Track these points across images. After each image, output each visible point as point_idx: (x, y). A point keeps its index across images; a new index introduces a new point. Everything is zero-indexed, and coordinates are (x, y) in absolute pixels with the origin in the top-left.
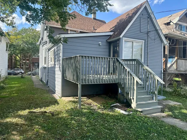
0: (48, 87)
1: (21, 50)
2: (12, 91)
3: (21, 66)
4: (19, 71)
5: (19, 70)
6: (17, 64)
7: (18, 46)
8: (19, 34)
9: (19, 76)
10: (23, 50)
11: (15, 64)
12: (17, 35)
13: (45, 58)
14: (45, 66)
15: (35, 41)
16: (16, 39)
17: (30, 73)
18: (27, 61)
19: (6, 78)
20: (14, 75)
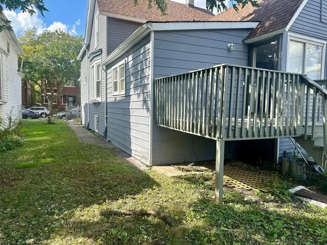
0: (109, 141)
1: (44, 73)
2: (40, 151)
3: (42, 102)
4: (40, 112)
5: (39, 109)
6: (35, 99)
7: (37, 64)
8: (38, 43)
9: (44, 119)
10: (46, 71)
11: (33, 98)
12: (34, 45)
13: (98, 83)
14: (99, 100)
15: (69, 55)
16: (34, 52)
17: (61, 114)
18: (54, 94)
19: (20, 123)
20: (33, 118)
